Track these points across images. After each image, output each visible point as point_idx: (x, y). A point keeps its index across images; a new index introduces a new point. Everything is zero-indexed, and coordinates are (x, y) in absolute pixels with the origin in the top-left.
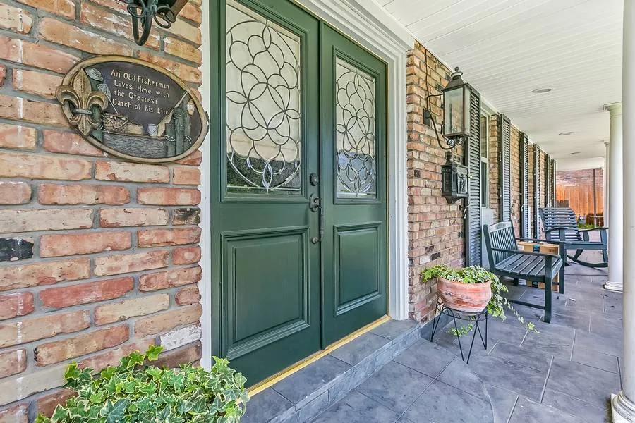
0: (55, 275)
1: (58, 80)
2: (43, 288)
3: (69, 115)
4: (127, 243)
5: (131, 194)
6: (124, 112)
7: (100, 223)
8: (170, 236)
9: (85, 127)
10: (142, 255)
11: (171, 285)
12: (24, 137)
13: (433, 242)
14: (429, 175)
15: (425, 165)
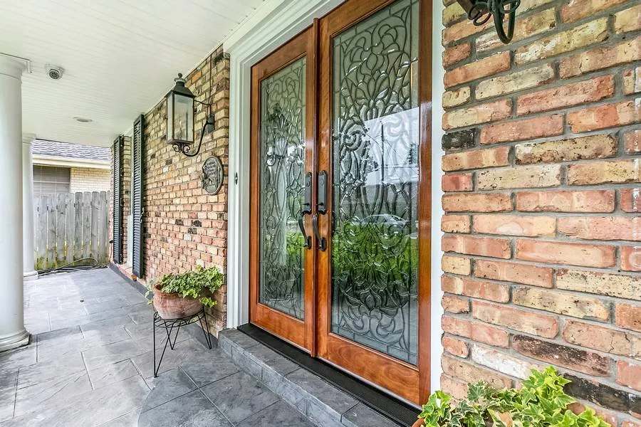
5: (211, 207)
7: (207, 218)
11: (218, 246)
13: (578, 337)
14: (537, 125)
15: (513, 105)
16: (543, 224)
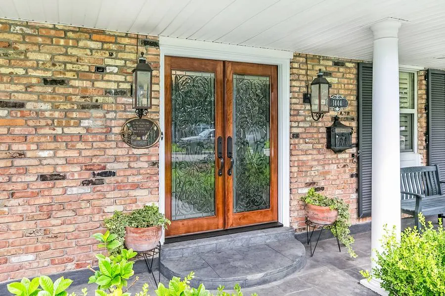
0: (120, 181)
1: (121, 128)
2: (117, 184)
3: (123, 137)
4: (136, 174)
5: (137, 158)
6: (136, 134)
7: (130, 167)
8: (149, 171)
9: (126, 140)
10: (140, 177)
11: (149, 188)
12: (113, 145)
13: (315, 180)
14: (309, 135)
15: (305, 129)
16: (310, 157)
